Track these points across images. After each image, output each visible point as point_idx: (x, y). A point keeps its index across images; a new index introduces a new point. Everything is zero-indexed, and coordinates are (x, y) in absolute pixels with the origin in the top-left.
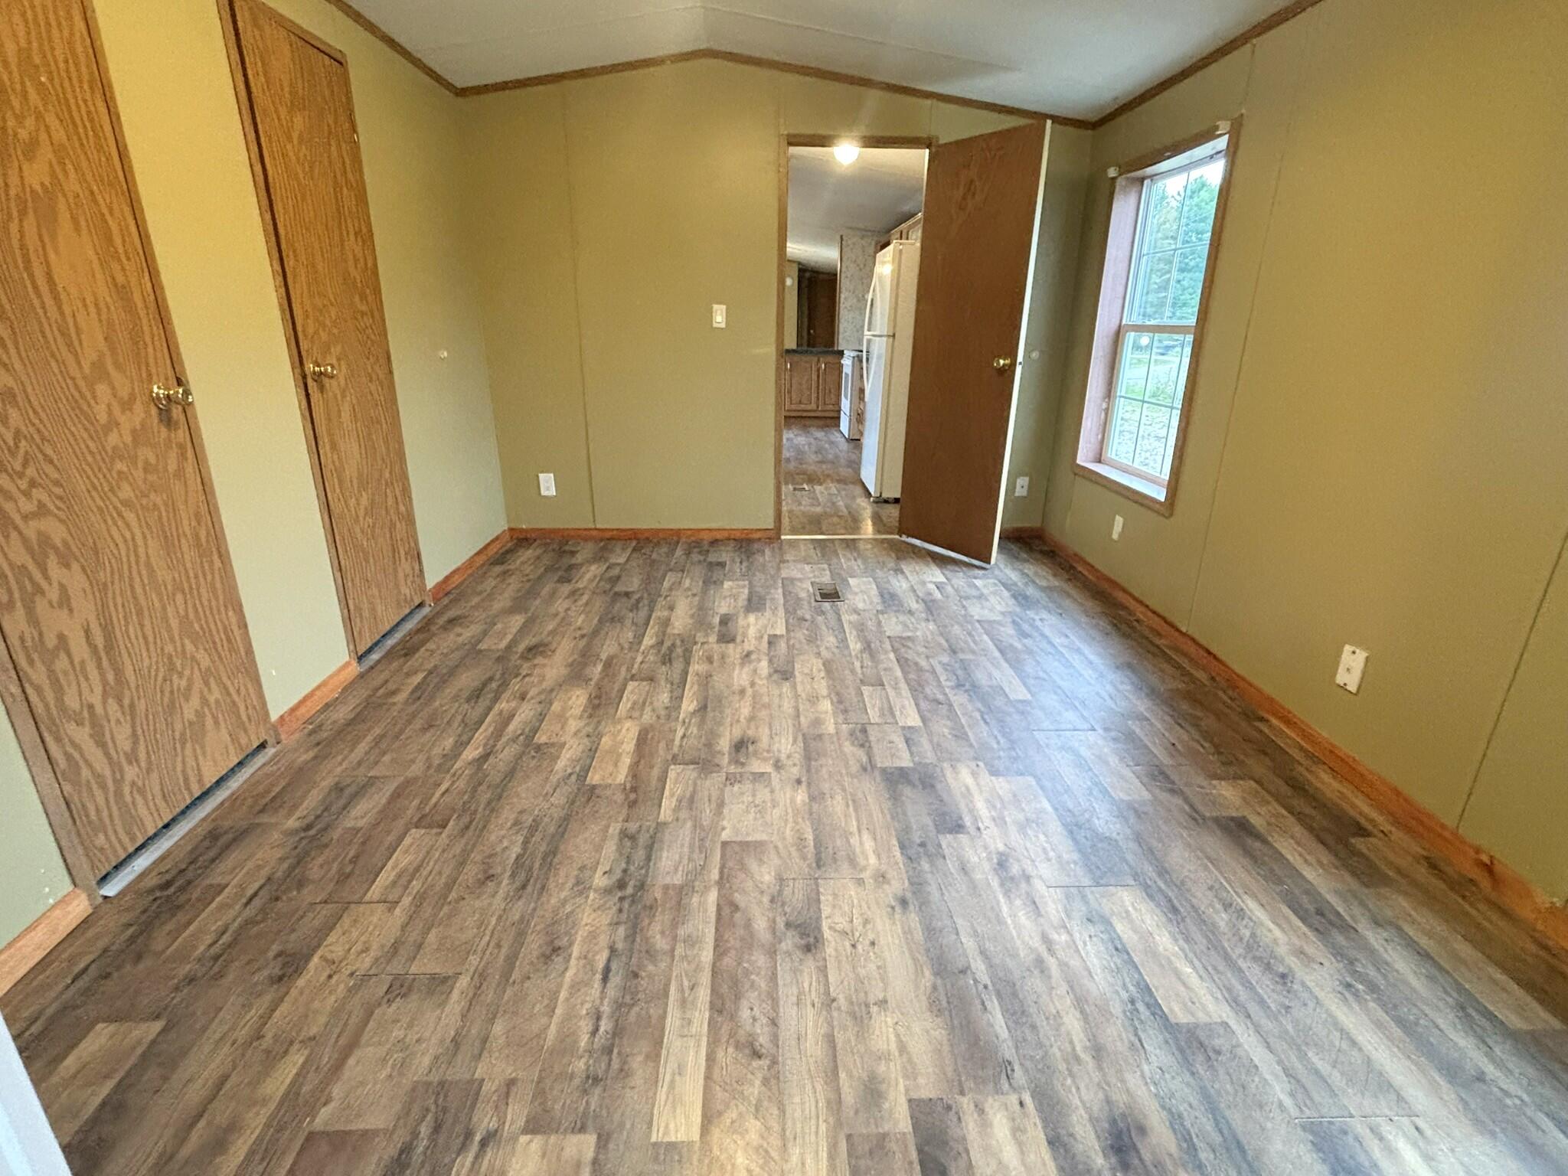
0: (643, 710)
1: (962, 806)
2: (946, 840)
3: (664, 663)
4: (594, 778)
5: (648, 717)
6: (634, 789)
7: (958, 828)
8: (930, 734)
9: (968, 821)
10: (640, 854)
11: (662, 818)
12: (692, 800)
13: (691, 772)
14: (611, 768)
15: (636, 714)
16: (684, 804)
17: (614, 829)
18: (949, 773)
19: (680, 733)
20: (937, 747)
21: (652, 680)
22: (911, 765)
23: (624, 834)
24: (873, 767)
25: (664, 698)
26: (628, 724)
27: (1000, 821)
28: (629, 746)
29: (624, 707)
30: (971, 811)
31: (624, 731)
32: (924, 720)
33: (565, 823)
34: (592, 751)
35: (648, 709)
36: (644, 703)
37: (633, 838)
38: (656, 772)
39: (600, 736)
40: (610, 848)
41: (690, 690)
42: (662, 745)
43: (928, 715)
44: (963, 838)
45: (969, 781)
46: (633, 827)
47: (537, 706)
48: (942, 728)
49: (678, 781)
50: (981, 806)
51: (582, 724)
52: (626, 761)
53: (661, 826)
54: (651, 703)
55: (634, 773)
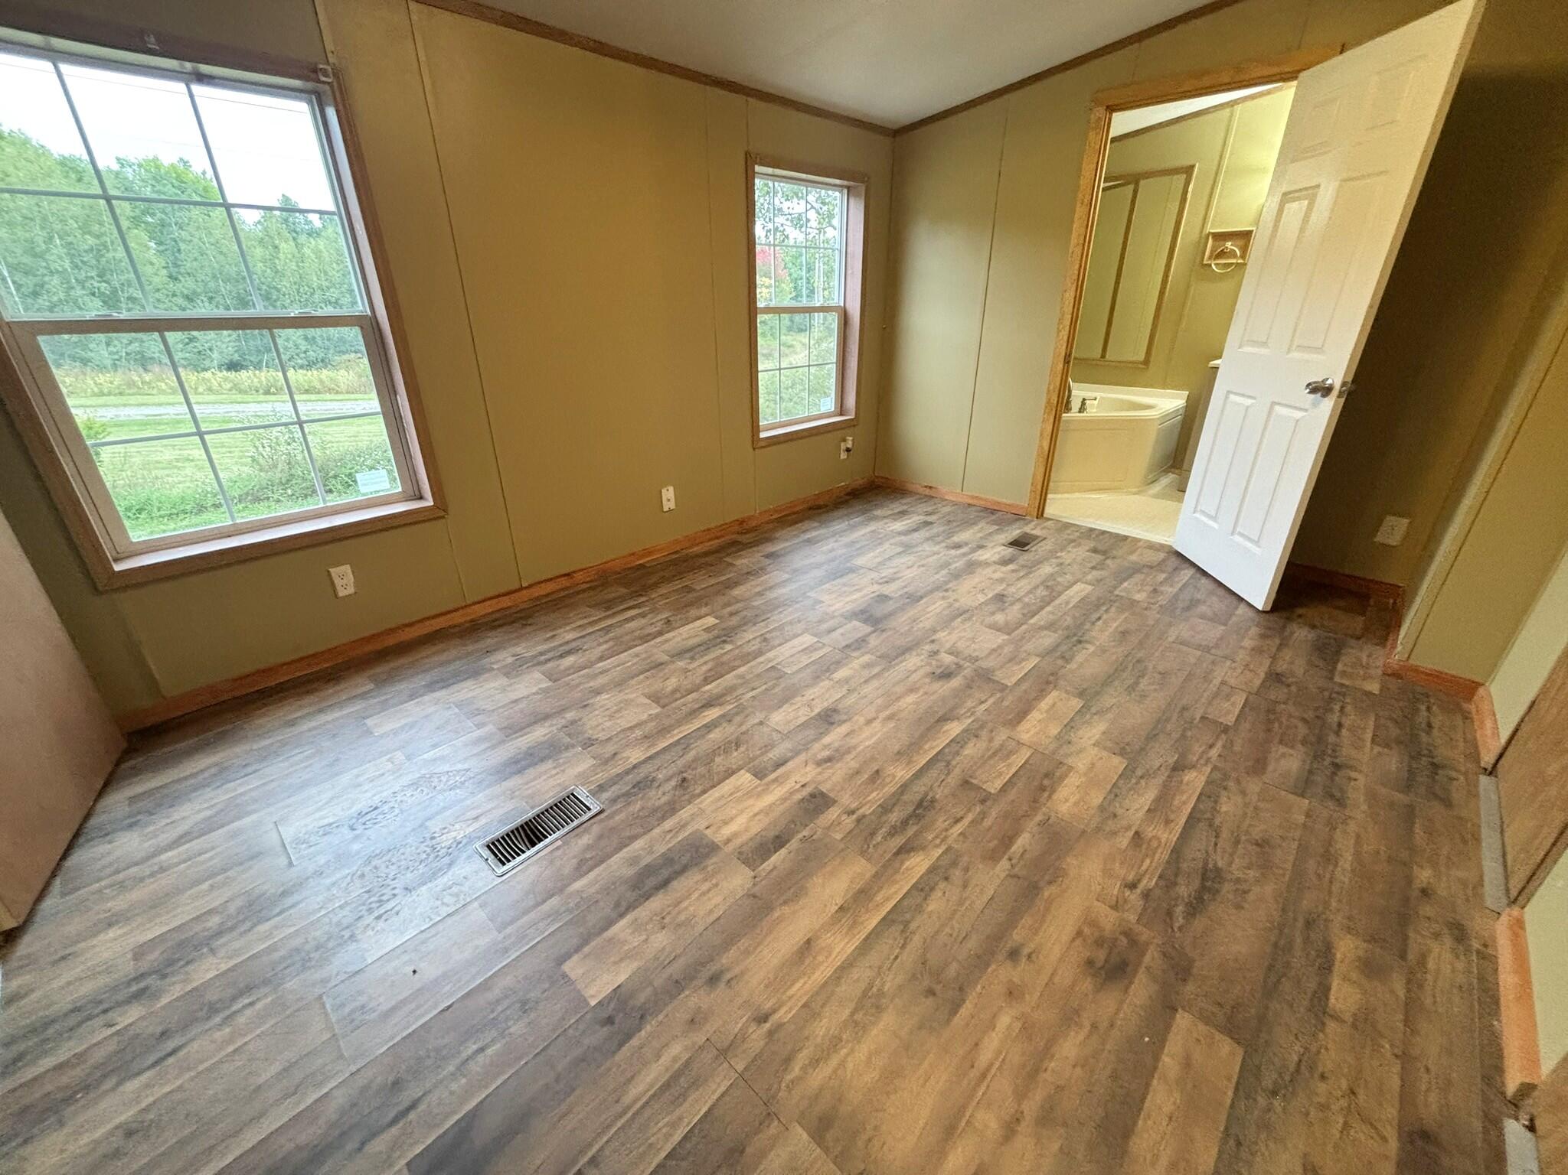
0: (1002, 745)
3: (933, 801)
4: (1076, 703)
5: (1002, 735)
6: (1048, 683)
10: (1064, 648)
11: (1037, 660)
12: (1010, 660)
13: (999, 675)
14: (1059, 704)
15: (1012, 744)
16: (1017, 660)
17: (1073, 666)
19: (984, 707)
21: (966, 782)
23: (1067, 661)
25: (970, 750)
26: (1025, 737)
28: (1035, 716)
29: (1018, 760)
31: (1032, 733)
33: (1108, 681)
34: (1070, 726)
35: (996, 743)
36: (994, 754)
37: (1063, 657)
38: (1024, 686)
39: (1058, 737)
40: (1080, 658)
41: (937, 746)
42: (1006, 703)
46: (1060, 662)
47: (1120, 811)
49: (1011, 676)
51: (1070, 761)
52: (1044, 704)
53: (1042, 656)
54: (988, 749)
55: (1042, 693)
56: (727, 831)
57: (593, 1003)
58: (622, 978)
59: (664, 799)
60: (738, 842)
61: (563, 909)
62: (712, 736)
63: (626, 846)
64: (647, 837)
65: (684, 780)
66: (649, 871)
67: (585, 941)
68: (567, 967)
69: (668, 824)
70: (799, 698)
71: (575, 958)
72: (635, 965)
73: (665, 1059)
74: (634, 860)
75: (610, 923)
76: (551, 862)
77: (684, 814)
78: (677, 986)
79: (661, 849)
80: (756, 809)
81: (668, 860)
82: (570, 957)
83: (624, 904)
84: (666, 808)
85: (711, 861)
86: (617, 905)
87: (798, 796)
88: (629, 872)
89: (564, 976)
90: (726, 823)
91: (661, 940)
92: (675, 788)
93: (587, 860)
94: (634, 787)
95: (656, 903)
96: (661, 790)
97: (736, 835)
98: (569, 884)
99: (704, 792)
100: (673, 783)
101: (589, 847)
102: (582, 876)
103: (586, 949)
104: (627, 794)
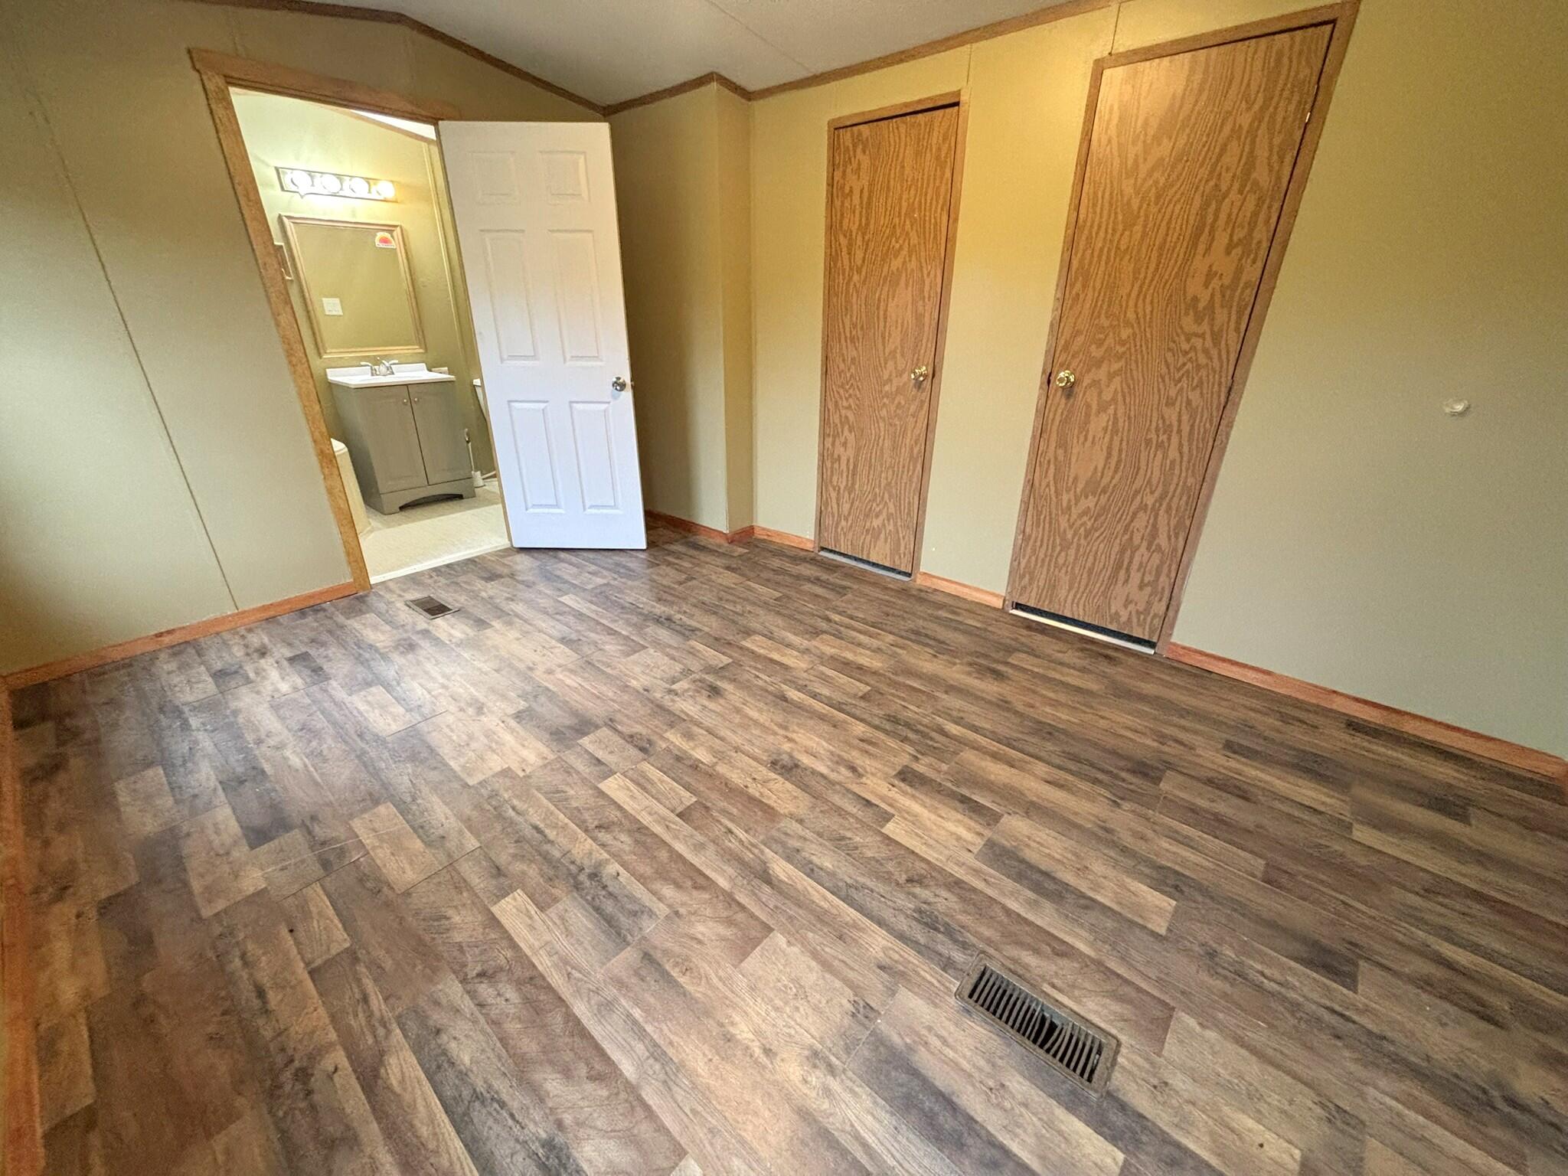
1: (522, 733)
2: (523, 705)
7: (518, 716)
8: (584, 780)
9: (513, 723)
18: (545, 751)
20: (569, 770)
22: (580, 741)
24: (606, 725)
27: (489, 734)
30: (512, 731)
32: (601, 794)
43: (602, 802)
44: (511, 711)
45: (525, 753)
48: (579, 795)
50: (508, 738)
56: (968, 836)
57: (1174, 903)
58: (1145, 888)
59: (944, 893)
60: (978, 828)
61: (1115, 953)
62: (828, 864)
63: (1019, 915)
64: (1003, 900)
65: (910, 880)
66: (1037, 888)
67: (1132, 923)
68: (1163, 931)
69: (980, 885)
70: (751, 790)
71: (1150, 926)
72: (1128, 880)
73: (1173, 849)
74: (1033, 905)
75: (1105, 909)
76: (1073, 986)
77: (960, 873)
78: (1124, 850)
79: (1010, 884)
80: (933, 817)
81: (1019, 877)
82: (1152, 931)
83: (1082, 901)
84: (958, 891)
85: (1006, 843)
86: (1086, 907)
87: (909, 789)
88: (1048, 906)
89: (1169, 930)
90: (959, 838)
91: (1098, 867)
92: (927, 887)
93: (1053, 949)
94: (936, 929)
95: (1069, 877)
96: (932, 900)
97: (969, 829)
98: (1089, 957)
99: (923, 860)
100: (917, 890)
101: (1037, 952)
102: (1073, 947)
103: (1140, 921)
104: (949, 932)
